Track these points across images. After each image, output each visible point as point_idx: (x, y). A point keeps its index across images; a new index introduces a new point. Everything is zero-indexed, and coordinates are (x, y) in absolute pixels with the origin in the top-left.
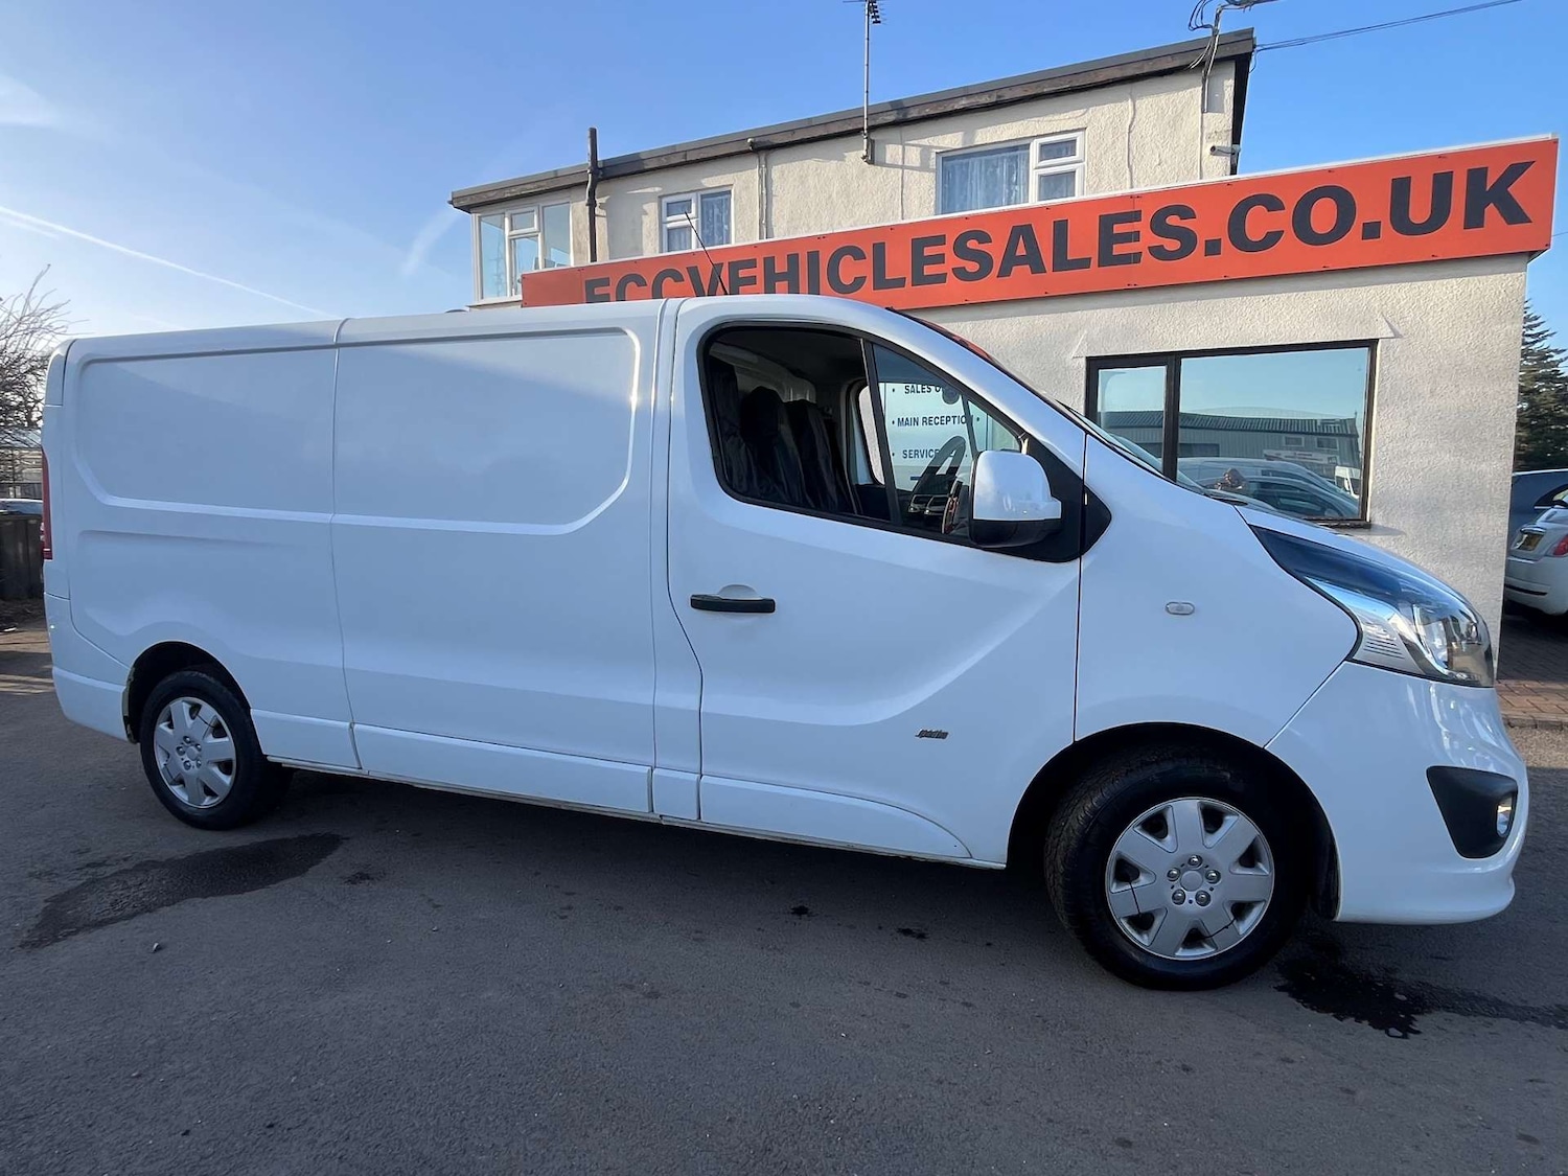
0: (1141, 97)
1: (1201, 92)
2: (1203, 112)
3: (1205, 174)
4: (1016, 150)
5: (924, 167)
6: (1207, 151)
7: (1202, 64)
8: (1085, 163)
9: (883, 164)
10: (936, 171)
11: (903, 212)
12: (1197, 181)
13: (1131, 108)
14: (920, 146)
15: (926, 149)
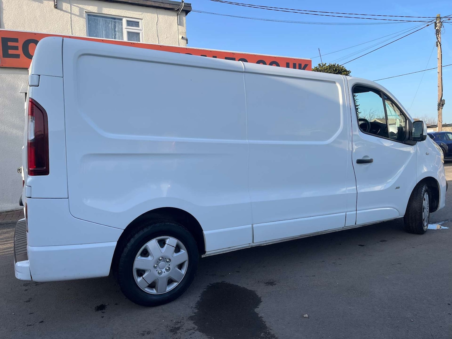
0: (160, 14)
1: (177, 18)
2: (178, 25)
3: (180, 44)
4: (117, 20)
5: (81, 16)
6: (180, 37)
7: (178, 10)
8: (143, 31)
9: (61, 10)
10: (86, 19)
11: (72, 31)
12: (178, 46)
13: (157, 17)
14: (78, 7)
15: (80, 8)
